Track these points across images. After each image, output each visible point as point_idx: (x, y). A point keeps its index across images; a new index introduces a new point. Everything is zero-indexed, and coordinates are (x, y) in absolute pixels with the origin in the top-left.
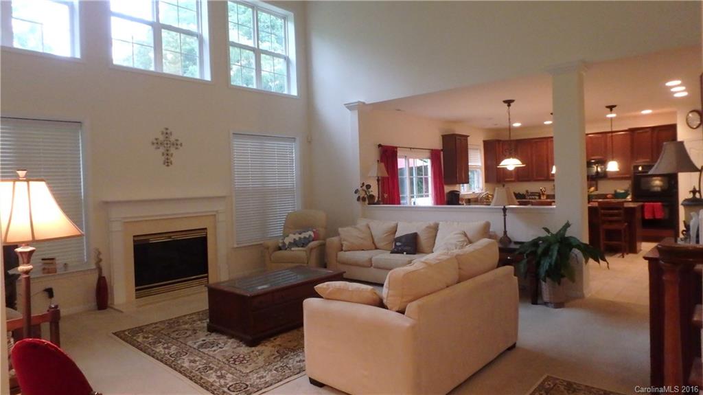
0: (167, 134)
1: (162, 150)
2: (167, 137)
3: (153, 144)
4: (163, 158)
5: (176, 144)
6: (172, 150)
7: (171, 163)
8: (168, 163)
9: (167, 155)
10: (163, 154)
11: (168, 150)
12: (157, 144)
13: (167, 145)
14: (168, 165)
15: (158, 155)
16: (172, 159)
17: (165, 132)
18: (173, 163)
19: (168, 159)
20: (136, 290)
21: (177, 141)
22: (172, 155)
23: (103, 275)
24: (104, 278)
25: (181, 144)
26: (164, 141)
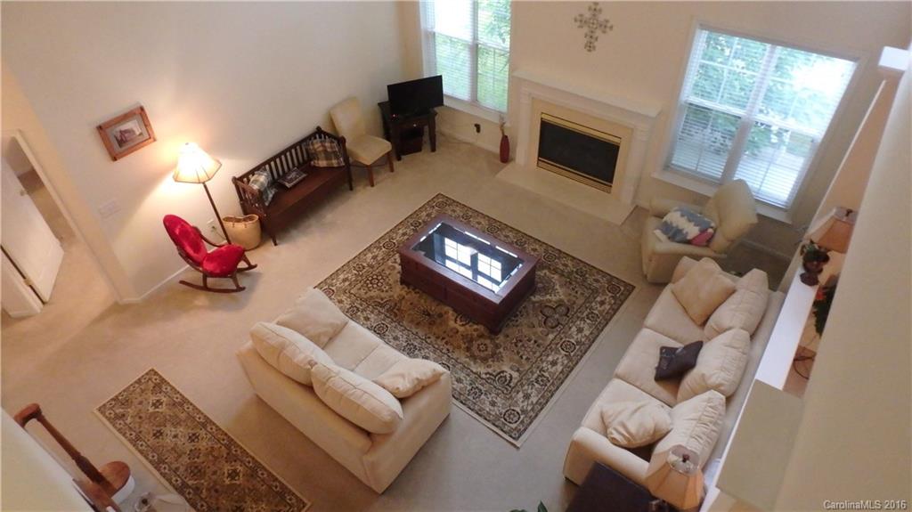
0: (595, 10)
1: (585, 30)
2: (594, 15)
3: (576, 20)
4: (585, 41)
5: (605, 26)
6: (598, 33)
7: (594, 49)
8: (590, 47)
9: (591, 37)
10: (586, 36)
11: (592, 32)
12: (581, 21)
13: (593, 25)
14: (589, 51)
15: (580, 35)
16: (596, 44)
17: (593, 7)
18: (597, 48)
19: (591, 43)
20: (539, 160)
21: (607, 21)
22: (596, 39)
23: (506, 134)
24: (506, 137)
25: (611, 27)
26: (590, 19)
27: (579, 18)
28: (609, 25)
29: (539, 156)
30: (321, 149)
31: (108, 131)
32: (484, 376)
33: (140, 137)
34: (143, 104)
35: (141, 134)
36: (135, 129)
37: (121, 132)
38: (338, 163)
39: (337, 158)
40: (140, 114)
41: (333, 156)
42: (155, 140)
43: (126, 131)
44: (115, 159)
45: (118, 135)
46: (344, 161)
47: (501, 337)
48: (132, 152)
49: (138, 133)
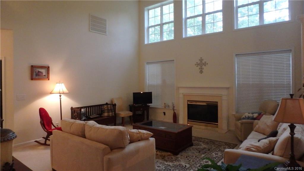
0: (201, 60)
1: (199, 67)
4: (199, 70)
5: (205, 64)
6: (203, 67)
7: (203, 72)
8: (201, 72)
9: (201, 69)
10: (199, 69)
11: (201, 67)
12: (197, 64)
13: (201, 64)
15: (197, 69)
16: (203, 70)
17: (200, 59)
18: (204, 72)
19: (201, 71)
20: (188, 121)
21: (205, 62)
22: (203, 69)
23: (175, 112)
24: (175, 113)
25: (207, 64)
26: (200, 63)
27: (196, 64)
28: (206, 63)
29: (188, 119)
30: (106, 108)
31: (34, 69)
32: (172, 165)
33: (44, 76)
34: (49, 66)
35: (45, 75)
36: (43, 72)
37: (38, 71)
38: (112, 114)
39: (112, 112)
40: (48, 68)
41: (110, 111)
42: (49, 80)
43: (40, 72)
44: (32, 79)
45: (37, 72)
46: (114, 114)
47: (179, 156)
48: (40, 80)
49: (44, 75)
